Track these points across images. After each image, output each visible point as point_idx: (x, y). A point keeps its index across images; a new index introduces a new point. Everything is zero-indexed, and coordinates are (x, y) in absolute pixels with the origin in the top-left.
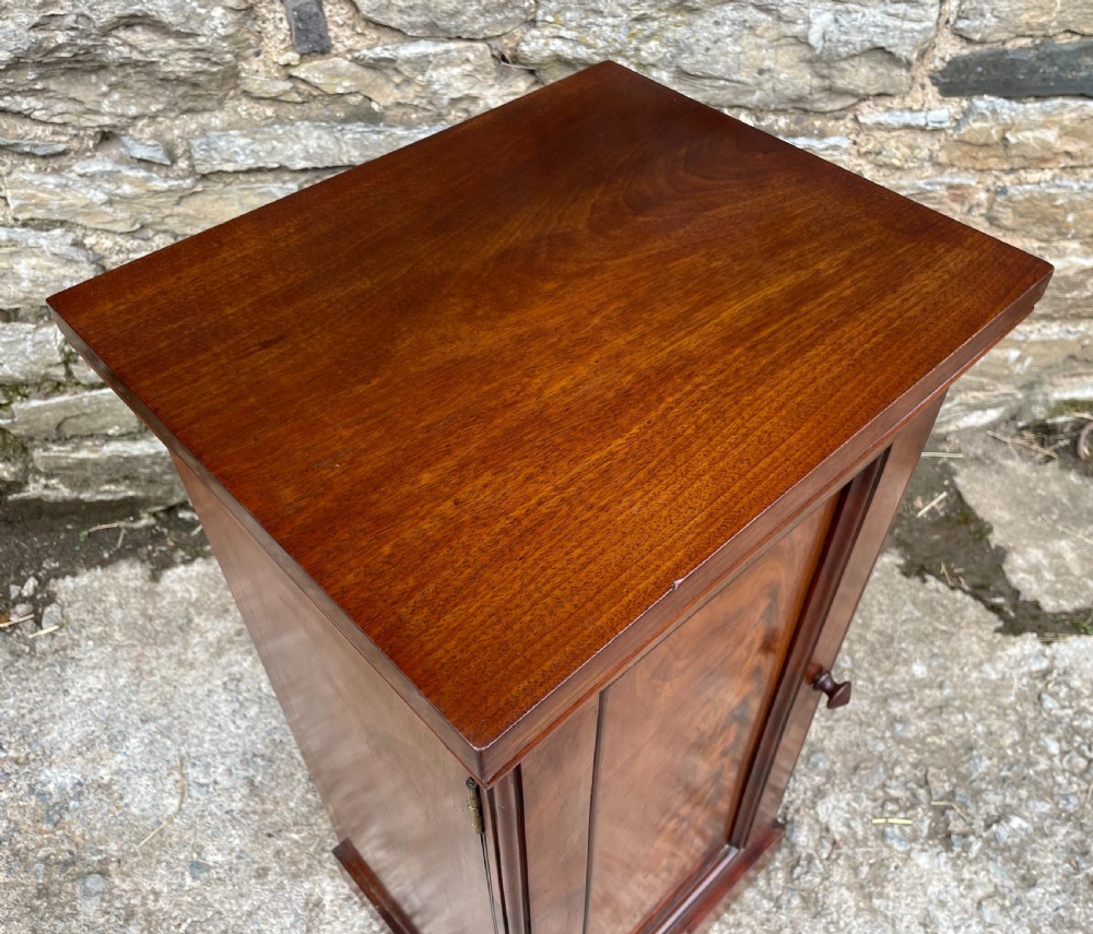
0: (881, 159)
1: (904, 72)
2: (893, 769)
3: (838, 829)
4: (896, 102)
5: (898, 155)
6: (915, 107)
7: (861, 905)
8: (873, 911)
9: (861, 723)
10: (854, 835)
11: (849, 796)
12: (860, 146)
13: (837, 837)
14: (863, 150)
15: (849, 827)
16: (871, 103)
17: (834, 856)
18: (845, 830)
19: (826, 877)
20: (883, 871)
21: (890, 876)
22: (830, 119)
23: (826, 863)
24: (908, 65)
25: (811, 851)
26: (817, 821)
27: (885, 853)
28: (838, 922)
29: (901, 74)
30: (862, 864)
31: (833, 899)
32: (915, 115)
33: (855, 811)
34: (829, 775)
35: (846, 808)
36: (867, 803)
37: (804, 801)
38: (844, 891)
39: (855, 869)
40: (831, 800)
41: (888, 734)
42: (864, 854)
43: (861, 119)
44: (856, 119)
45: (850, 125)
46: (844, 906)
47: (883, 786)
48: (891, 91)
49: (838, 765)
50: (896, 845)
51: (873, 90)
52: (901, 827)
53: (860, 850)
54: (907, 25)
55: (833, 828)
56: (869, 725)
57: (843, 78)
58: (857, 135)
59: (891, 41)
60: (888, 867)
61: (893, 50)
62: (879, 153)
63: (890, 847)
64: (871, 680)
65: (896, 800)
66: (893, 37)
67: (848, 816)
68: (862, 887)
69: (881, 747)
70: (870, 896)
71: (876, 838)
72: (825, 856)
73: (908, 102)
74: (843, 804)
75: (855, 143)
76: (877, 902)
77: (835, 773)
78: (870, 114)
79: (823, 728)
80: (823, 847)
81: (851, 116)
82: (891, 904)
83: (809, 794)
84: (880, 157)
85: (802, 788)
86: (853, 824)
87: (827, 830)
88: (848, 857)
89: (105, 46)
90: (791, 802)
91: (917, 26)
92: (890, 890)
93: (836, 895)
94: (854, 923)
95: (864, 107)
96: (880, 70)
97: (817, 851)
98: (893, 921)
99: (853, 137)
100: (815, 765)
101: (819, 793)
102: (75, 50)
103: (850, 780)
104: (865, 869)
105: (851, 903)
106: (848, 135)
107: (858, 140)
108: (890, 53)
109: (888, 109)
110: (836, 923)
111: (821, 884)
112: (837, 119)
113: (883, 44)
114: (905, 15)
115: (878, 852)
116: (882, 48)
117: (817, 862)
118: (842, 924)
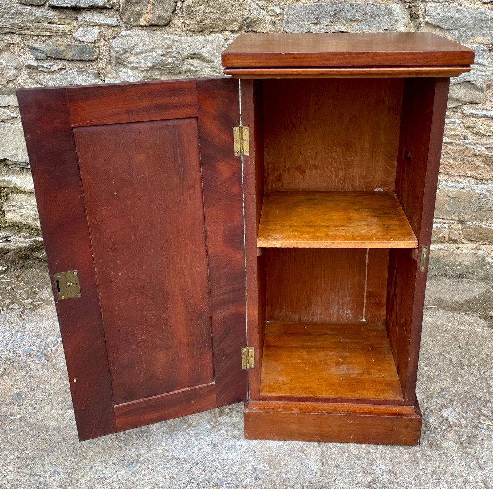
0: (475, 130)
1: (480, 93)
2: (486, 404)
3: (452, 420)
4: (479, 106)
5: (483, 129)
6: (488, 109)
7: (461, 450)
8: (466, 453)
9: (471, 385)
10: (461, 425)
11: (460, 409)
12: (465, 123)
13: (451, 423)
14: (467, 125)
15: (459, 421)
16: (468, 106)
17: (448, 430)
18: (456, 422)
19: (443, 436)
20: (475, 440)
21: (478, 442)
22: (451, 112)
23: (444, 432)
24: (482, 90)
25: (436, 427)
26: (442, 416)
27: (477, 433)
28: (447, 453)
29: (479, 93)
30: (463, 435)
31: (446, 444)
32: (488, 112)
33: (463, 415)
34: (451, 401)
35: (458, 414)
36: (470, 414)
37: (435, 408)
38: (452, 443)
39: (460, 437)
40: (450, 409)
41: (485, 391)
42: (466, 432)
43: (464, 112)
44: (462, 112)
45: (460, 115)
46: (451, 448)
47: (480, 409)
48: (476, 101)
49: (456, 398)
50: (483, 431)
51: (468, 100)
52: (487, 425)
53: (463, 431)
54: (479, 73)
55: (449, 419)
56: (475, 386)
57: (454, 93)
58: (464, 119)
59: (473, 79)
60: (477, 438)
61: (474, 82)
62: (474, 127)
63: (480, 432)
64: (479, 370)
65: (486, 416)
66: (473, 77)
67: (459, 417)
68: (462, 444)
69: (480, 395)
70: (466, 447)
71: (473, 427)
72: (444, 428)
73: (485, 107)
74: (457, 412)
75: (463, 122)
76: (469, 450)
77: (454, 401)
78: (468, 110)
79: (450, 384)
80: (443, 425)
81: (460, 111)
82: (477, 452)
83: (439, 406)
84: (475, 129)
85: (435, 403)
86: (461, 420)
87: (447, 420)
88: (456, 431)
89: (183, 64)
90: (429, 408)
91: (483, 74)
92: (477, 447)
93: (447, 443)
94: (456, 455)
95: (465, 107)
96: (470, 91)
97: (439, 427)
98: (478, 459)
99: (462, 120)
100: (444, 396)
101: (445, 406)
102: (173, 65)
103: (462, 405)
104: (465, 437)
105: (455, 448)
106: (459, 119)
107: (464, 121)
108: (473, 84)
109: (476, 109)
110: (445, 454)
111: (440, 438)
112: (454, 112)
113: (469, 80)
114: (477, 69)
115: (473, 432)
116: (469, 82)
117: (439, 430)
118: (449, 455)
